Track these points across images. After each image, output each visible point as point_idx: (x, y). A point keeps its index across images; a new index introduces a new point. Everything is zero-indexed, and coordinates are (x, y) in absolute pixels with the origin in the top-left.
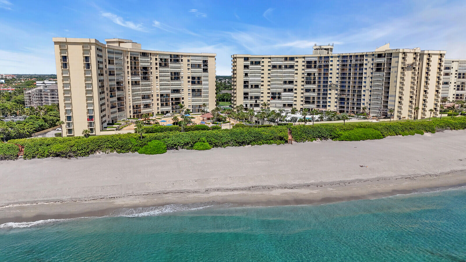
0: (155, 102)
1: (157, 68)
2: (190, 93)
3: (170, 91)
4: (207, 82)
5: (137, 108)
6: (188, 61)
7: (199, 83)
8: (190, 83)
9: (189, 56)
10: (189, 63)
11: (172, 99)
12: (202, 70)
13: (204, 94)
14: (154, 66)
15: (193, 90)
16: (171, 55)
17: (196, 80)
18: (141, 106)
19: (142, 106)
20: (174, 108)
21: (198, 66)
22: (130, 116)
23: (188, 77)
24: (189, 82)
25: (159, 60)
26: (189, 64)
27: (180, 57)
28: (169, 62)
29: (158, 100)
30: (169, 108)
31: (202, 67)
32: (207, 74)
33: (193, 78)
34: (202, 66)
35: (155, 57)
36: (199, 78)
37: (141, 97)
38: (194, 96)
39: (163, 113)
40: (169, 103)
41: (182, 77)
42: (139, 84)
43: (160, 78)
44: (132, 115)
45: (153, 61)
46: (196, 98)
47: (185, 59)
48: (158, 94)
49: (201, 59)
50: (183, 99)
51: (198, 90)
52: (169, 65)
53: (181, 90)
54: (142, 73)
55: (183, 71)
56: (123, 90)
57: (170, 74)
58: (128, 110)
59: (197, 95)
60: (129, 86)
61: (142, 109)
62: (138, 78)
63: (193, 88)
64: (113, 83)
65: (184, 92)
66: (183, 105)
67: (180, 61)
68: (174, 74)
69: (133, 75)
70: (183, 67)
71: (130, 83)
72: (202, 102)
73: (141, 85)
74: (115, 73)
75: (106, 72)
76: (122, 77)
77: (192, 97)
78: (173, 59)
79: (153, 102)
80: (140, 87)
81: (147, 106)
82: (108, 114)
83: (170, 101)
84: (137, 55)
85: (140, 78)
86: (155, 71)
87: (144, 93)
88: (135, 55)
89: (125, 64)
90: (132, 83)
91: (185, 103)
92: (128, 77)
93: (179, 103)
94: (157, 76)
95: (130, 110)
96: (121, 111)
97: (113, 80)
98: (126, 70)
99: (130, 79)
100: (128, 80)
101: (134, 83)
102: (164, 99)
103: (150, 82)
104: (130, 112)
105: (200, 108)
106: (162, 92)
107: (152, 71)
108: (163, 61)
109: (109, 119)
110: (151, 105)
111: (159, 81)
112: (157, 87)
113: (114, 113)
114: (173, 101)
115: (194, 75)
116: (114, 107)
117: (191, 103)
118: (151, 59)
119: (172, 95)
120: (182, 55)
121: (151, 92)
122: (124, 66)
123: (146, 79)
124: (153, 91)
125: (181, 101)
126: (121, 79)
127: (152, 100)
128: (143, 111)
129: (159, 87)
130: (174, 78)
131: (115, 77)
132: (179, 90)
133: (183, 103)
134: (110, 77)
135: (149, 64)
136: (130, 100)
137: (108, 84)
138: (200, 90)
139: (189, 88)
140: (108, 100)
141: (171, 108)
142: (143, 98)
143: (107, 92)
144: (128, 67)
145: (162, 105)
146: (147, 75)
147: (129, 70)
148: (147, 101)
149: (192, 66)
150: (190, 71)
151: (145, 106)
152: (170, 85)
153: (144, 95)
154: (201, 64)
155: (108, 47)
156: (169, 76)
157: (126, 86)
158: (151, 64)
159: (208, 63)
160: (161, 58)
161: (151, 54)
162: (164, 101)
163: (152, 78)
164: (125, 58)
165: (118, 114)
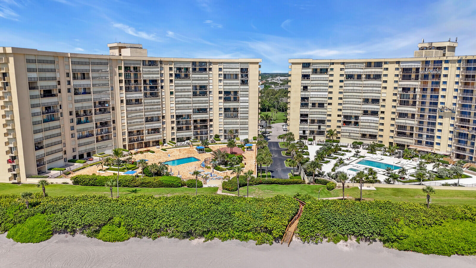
0: (168, 125)
1: (171, 81)
2: (222, 114)
3: (191, 111)
4: (247, 98)
5: (137, 135)
6: (220, 69)
7: (236, 99)
8: (222, 100)
9: (222, 63)
10: (220, 73)
11: (195, 121)
12: (239, 82)
13: (242, 115)
14: (167, 78)
15: (226, 110)
16: (194, 63)
17: (232, 96)
18: (144, 132)
19: (145, 132)
20: (199, 133)
21: (235, 76)
22: (124, 146)
23: (219, 91)
24: (220, 98)
25: (176, 70)
26: (221, 74)
27: (208, 64)
28: (191, 72)
29: (173, 122)
30: (190, 133)
31: (240, 78)
32: (247, 87)
33: (227, 93)
34: (240, 76)
35: (168, 66)
36: (236, 93)
37: (144, 120)
38: (226, 117)
39: (180, 140)
40: (191, 126)
41: (210, 92)
42: (141, 103)
43: (177, 94)
44: (127, 143)
45: (166, 71)
46: (230, 120)
47: (215, 68)
48: (173, 115)
49: (237, 67)
50: (211, 120)
51: (234, 109)
52: (191, 75)
53: (208, 110)
54: (148, 88)
55: (212, 84)
56: (109, 112)
57: (191, 88)
58: (120, 137)
59: (232, 115)
60: (123, 106)
61: (145, 135)
62: (139, 95)
63: (226, 107)
64: (85, 104)
65: (212, 112)
66: (211, 129)
67: (208, 70)
68: (198, 88)
69: (131, 92)
70: (212, 78)
71: (125, 102)
72: (238, 126)
73: (143, 104)
74: (92, 91)
75: (69, 90)
76: (107, 95)
77: (224, 119)
78: (197, 68)
79: (165, 126)
80: (142, 106)
81: (156, 131)
82: (73, 147)
83: (191, 124)
84: (137, 64)
85: (143, 95)
86: (169, 85)
87: (150, 114)
88: (134, 64)
89: (115, 77)
90: (129, 102)
91: (214, 126)
92: (121, 95)
93: (206, 126)
94: (171, 91)
95: (124, 138)
96: (102, 141)
97: (85, 100)
98: (117, 85)
99: (123, 97)
100: (121, 98)
101: (134, 101)
102: (184, 121)
103: (160, 99)
104: (124, 140)
105: (237, 134)
106: (180, 112)
107: (163, 84)
108: (183, 70)
109: (74, 154)
110: (161, 130)
111: (175, 98)
112: (172, 105)
113: (88, 143)
114: (197, 124)
115: (228, 88)
116: (87, 136)
117: (222, 126)
118: (162, 69)
119: (194, 116)
120: (210, 63)
121: (161, 112)
122: (112, 80)
123: (154, 95)
124: (164, 112)
125: (208, 123)
126: (104, 98)
127: (163, 123)
128: (147, 138)
129: (174, 105)
130: (198, 93)
131: (92, 96)
132: (206, 109)
133: (211, 126)
134: (78, 97)
135: (159, 76)
136: (123, 125)
137: (73, 107)
138: (236, 110)
139: (220, 107)
140: (72, 128)
141: (192, 133)
142: (147, 120)
143: (71, 117)
144: (121, 81)
145: (179, 129)
146: (156, 90)
147: (123, 85)
148: (155, 125)
149: (225, 76)
150: (222, 84)
151: (152, 131)
152: (191, 103)
153: (149, 117)
154: (239, 74)
155: (72, 56)
156: (190, 90)
157: (115, 106)
158: (162, 75)
159: (248, 72)
160: (178, 67)
161: (161, 62)
162: (182, 124)
163: (163, 94)
164: (115, 69)
165: (96, 145)
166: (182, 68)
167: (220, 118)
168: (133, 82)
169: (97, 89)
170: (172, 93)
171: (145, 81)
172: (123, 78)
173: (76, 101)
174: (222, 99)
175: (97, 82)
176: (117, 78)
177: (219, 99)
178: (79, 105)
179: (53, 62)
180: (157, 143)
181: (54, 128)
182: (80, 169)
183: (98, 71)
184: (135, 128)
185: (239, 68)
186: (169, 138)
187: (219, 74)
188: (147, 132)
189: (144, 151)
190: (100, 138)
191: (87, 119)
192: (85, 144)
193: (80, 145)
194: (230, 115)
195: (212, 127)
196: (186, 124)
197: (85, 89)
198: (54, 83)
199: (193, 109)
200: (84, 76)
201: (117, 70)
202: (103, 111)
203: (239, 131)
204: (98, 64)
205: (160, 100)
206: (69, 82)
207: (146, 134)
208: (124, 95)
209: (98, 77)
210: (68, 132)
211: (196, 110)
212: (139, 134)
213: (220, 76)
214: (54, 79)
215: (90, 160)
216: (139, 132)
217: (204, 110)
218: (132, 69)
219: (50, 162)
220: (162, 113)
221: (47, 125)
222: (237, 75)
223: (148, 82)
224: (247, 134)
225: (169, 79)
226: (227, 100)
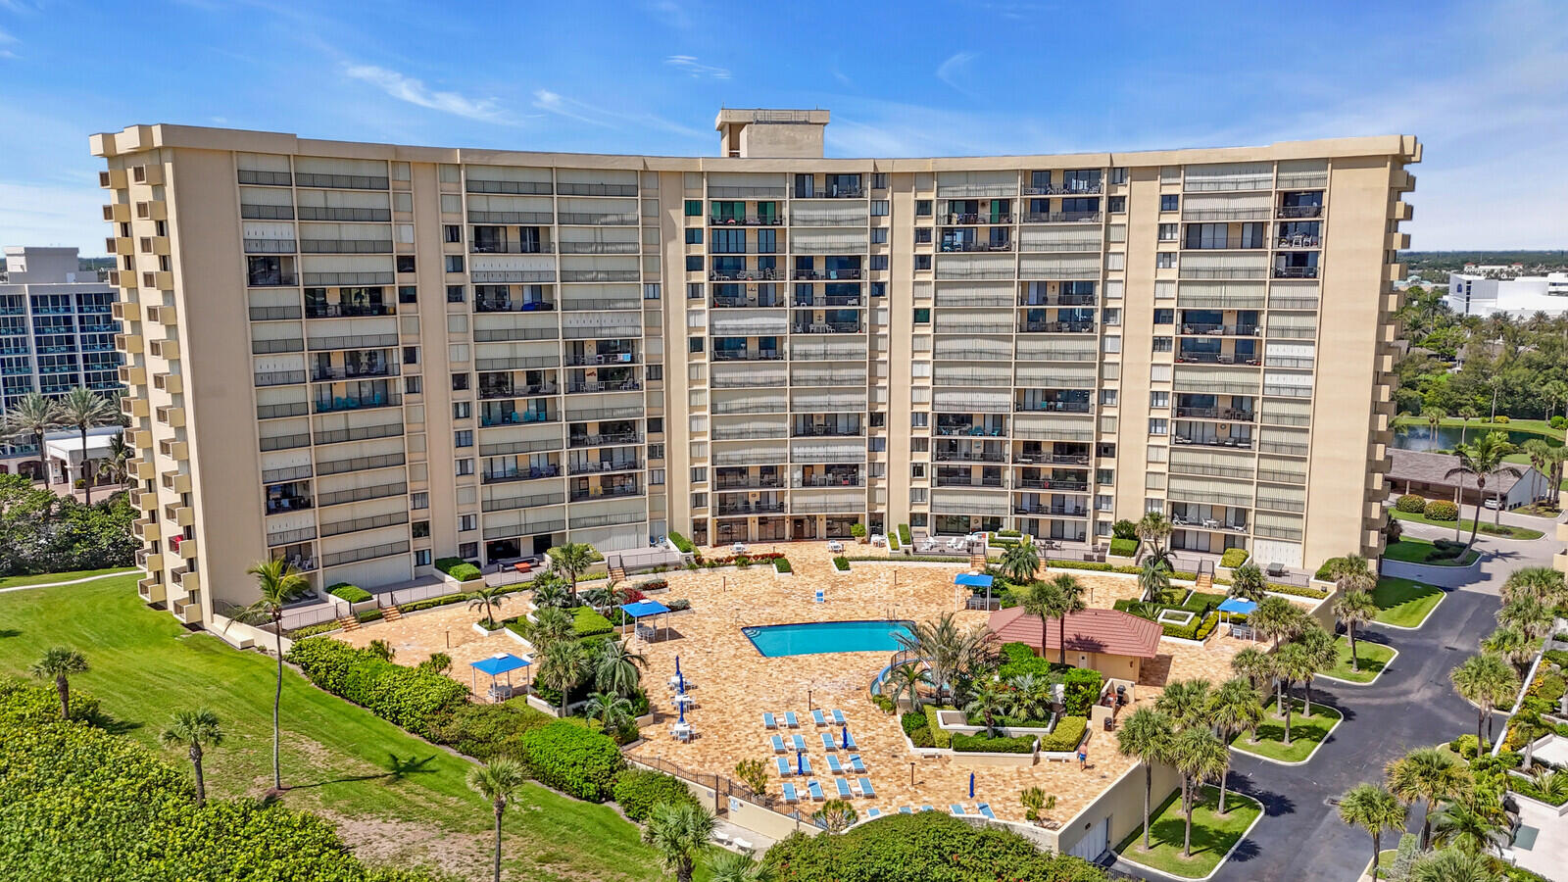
0: (899, 457)
1: (922, 262)
2: (1163, 422)
3: (1009, 398)
4: (1309, 352)
5: (762, 485)
6: (1169, 202)
7: (1247, 354)
8: (1168, 357)
9: (1177, 170)
10: (1167, 219)
11: (1032, 448)
12: (1265, 262)
13: (1269, 436)
14: (902, 249)
15: (1187, 404)
16: (1040, 178)
17: (1228, 339)
18: (787, 476)
19: (792, 475)
20: (1046, 502)
21: (1248, 234)
22: (699, 527)
23: (1157, 312)
24: (1159, 343)
25: (944, 210)
26: (1173, 226)
27: (1104, 181)
28: (1017, 223)
29: (919, 444)
30: (1000, 501)
31: (1270, 247)
32: (1313, 292)
33: (1196, 319)
34: (1272, 232)
35: (911, 197)
36: (1249, 319)
37: (787, 426)
38: (1186, 438)
39: (951, 525)
40: (1006, 468)
41: (1108, 314)
42: (780, 356)
43: (942, 319)
44: (708, 515)
45: (902, 219)
46: (1207, 459)
47: (1143, 198)
48: (925, 415)
49: (1262, 187)
50: (1106, 450)
51: (1237, 401)
52: (1015, 236)
53: (1093, 399)
54: (820, 292)
55: (1121, 276)
56: (636, 386)
57: (1013, 292)
58: (682, 489)
59: (1223, 434)
60: (698, 365)
61: (789, 489)
62: (777, 321)
63: (1186, 391)
64: (527, 350)
65: (1114, 412)
66: (1104, 491)
67: (1103, 206)
68: (1053, 294)
69: (745, 306)
70: (1122, 248)
71: (707, 346)
72: (1251, 490)
73: (788, 361)
74: (558, 297)
75: (455, 294)
76: (629, 318)
77: (1171, 450)
78: (1057, 198)
79: (882, 457)
80: (783, 367)
81: (845, 474)
82: (466, 510)
83: (1006, 458)
84: (770, 190)
85: (786, 321)
86: (911, 280)
87: (819, 403)
88: (754, 191)
89: (670, 246)
90: (727, 348)
91: (1123, 479)
92: (692, 318)
93: (1082, 476)
94: (919, 305)
95: (697, 491)
96: (602, 497)
97: (524, 335)
98: (677, 280)
99: (702, 329)
100: (690, 329)
101: (753, 347)
102: (976, 442)
103: (862, 339)
104: (698, 500)
105: (1238, 532)
106: (955, 401)
107: (884, 276)
108: (984, 213)
109: (468, 538)
110: (863, 474)
111: (936, 338)
112: (918, 370)
113: (534, 503)
114: (1038, 460)
115: (1202, 297)
116: (534, 474)
117: (1163, 482)
118: (880, 208)
119: (1021, 424)
120: (1118, 172)
121: (865, 398)
122: (654, 257)
123: (844, 323)
124: (882, 396)
125: (1092, 462)
126: (615, 326)
127: (876, 445)
128: (798, 501)
129: (928, 370)
130: (1052, 318)
131: (558, 319)
132: (1084, 396)
133: (1105, 476)
134: (492, 321)
135: (866, 238)
136: (696, 439)
137: (469, 358)
138: (1246, 406)
139: (1156, 388)
140: (463, 440)
141: (1007, 501)
142: (808, 427)
143: (461, 396)
144: (693, 264)
145: (946, 476)
146: (855, 301)
147: (702, 277)
148: (842, 450)
149: (1193, 236)
150: (1172, 274)
151: (830, 475)
152: (1008, 365)
153: (819, 416)
154: (1268, 223)
155: (468, 160)
156: (1004, 305)
157: (664, 363)
158: (878, 236)
159: (1325, 212)
160: (961, 195)
161: (879, 179)
162: (968, 456)
163: (883, 318)
164: (671, 212)
165: (568, 510)
166: (983, 204)
167: (1153, 441)
168: (752, 266)
169: (577, 291)
170: (921, 316)
171: (804, 264)
172: (702, 250)
173: (479, 337)
174: (1170, 350)
175: (575, 263)
176: (677, 251)
177: (1154, 349)
178: (498, 351)
179: (381, 184)
180: (842, 527)
181: (385, 433)
182: (439, 604)
183: (588, 219)
184: (753, 456)
185: (1269, 194)
186: (898, 513)
187: (1162, 227)
188: (798, 475)
189: (756, 557)
190: (595, 481)
191: (542, 405)
192: (517, 505)
193: (491, 507)
194: (1209, 432)
195: (1109, 482)
196: (984, 457)
197: (537, 290)
198: (385, 264)
199: (1018, 391)
200: (533, 240)
201: (678, 216)
202: (612, 379)
203: (1251, 517)
204: (591, 191)
205: (866, 346)
206: (457, 265)
207: (795, 485)
208: (704, 321)
209: (591, 244)
210: (442, 455)
211: (1039, 398)
212: (769, 484)
213: (1168, 236)
214: (384, 247)
215: (518, 569)
216: (770, 474)
217: (1073, 400)
218: (752, 213)
219: (340, 560)
220: (873, 401)
221: (358, 419)
222: (1259, 228)
223: (819, 267)
224: (1292, 536)
225: (912, 253)
226: (1192, 353)
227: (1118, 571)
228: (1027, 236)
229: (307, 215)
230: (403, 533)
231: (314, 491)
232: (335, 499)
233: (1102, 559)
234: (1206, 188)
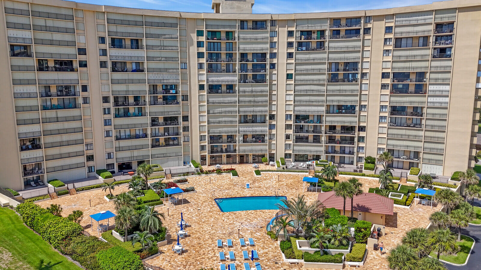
0: (280, 132)
1: (290, 55)
2: (385, 117)
3: (324, 109)
4: (447, 88)
5: (228, 142)
6: (389, 29)
7: (420, 90)
8: (387, 92)
9: (392, 16)
10: (388, 36)
11: (332, 128)
12: (429, 52)
13: (429, 123)
14: (282, 50)
15: (395, 110)
16: (336, 21)
17: (412, 84)
18: (237, 139)
19: (239, 138)
20: (338, 149)
21: (421, 40)
22: (203, 158)
23: (383, 74)
24: (384, 86)
25: (299, 34)
26: (390, 39)
27: (362, 21)
28: (327, 39)
29: (288, 127)
30: (320, 149)
31: (431, 46)
32: (450, 63)
33: (399, 76)
34: (432, 40)
35: (286, 30)
36: (421, 75)
37: (237, 119)
38: (394, 124)
39: (300, 158)
40: (322, 136)
41: (363, 75)
42: (234, 92)
43: (298, 77)
44: (206, 153)
45: (282, 38)
46: (403, 132)
47: (378, 28)
48: (291, 115)
49: (428, 21)
50: (362, 129)
51: (415, 108)
52: (326, 44)
53: (357, 109)
54: (250, 67)
55: (369, 60)
56: (178, 103)
57: (326, 67)
58: (196, 143)
59: (409, 122)
60: (202, 95)
61: (238, 144)
62: (233, 78)
63: (395, 105)
64: (133, 87)
65: (366, 114)
66: (361, 145)
67: (362, 32)
68: (341, 67)
69: (221, 72)
70: (369, 49)
71: (206, 88)
72: (421, 144)
73: (237, 94)
74: (145, 67)
75: (103, 64)
76: (174, 76)
77: (388, 128)
78: (343, 29)
79: (274, 132)
80: (235, 96)
81: (259, 138)
82: (109, 150)
83: (322, 132)
84: (230, 26)
85: (236, 78)
86: (286, 62)
87: (249, 111)
88: (224, 26)
89: (191, 48)
90: (214, 89)
91: (368, 140)
92: (200, 77)
93: (352, 139)
94: (289, 72)
95: (202, 144)
96: (164, 146)
97: (132, 81)
98: (194, 61)
99: (203, 81)
100: (199, 81)
101: (224, 88)
102: (311, 126)
103: (266, 86)
104: (203, 148)
105: (415, 161)
106: (302, 110)
107: (275, 61)
108: (314, 36)
109: (110, 161)
110: (267, 138)
111: (295, 85)
112: (288, 98)
113: (136, 148)
114: (335, 133)
115: (401, 67)
116: (137, 137)
117: (385, 141)
118: (274, 34)
119: (328, 119)
120: (368, 18)
121: (267, 108)
122: (184, 52)
123: (259, 79)
124: (274, 108)
125: (356, 133)
126: (169, 79)
127: (272, 127)
128: (241, 148)
129: (292, 98)
130: (341, 77)
131: (145, 76)
132: (353, 108)
133: (361, 139)
134: (118, 76)
135: (268, 46)
136: (202, 124)
137: (108, 90)
138: (419, 111)
139: (382, 104)
140: (107, 123)
141: (323, 149)
142: (245, 120)
143: (106, 105)
144: (200, 55)
145: (299, 139)
146: (264, 71)
147: (203, 61)
148: (258, 129)
149: (398, 43)
150: (390, 58)
151: (254, 139)
152: (323, 95)
153: (250, 116)
154: (430, 36)
155: (108, 10)
156: (322, 72)
157: (189, 94)
158: (273, 45)
159: (455, 31)
160: (305, 29)
161: (273, 22)
162: (307, 131)
163: (274, 77)
164: (191, 34)
165: (151, 151)
166: (314, 33)
167: (381, 125)
168: (223, 57)
169: (153, 65)
170: (289, 76)
171: (243, 56)
172: (203, 50)
173: (113, 82)
174: (388, 89)
175: (152, 54)
176: (194, 50)
177: (382, 89)
178: (121, 88)
179: (71, 18)
180: (258, 159)
181: (74, 119)
182: (94, 188)
183: (158, 36)
184: (224, 131)
185: (431, 24)
186: (280, 153)
187: (386, 40)
188: (241, 138)
189: (224, 170)
190: (162, 140)
191: (140, 110)
192: (129, 149)
193: (119, 149)
194: (403, 121)
195: (363, 141)
196: (313, 132)
197: (138, 64)
198: (72, 51)
199: (327, 105)
200: (136, 44)
201: (194, 36)
202: (169, 100)
203: (421, 155)
204: (158, 25)
205: (268, 88)
206: (104, 52)
207: (240, 142)
208: (204, 78)
209: (159, 46)
210: (99, 129)
211: (335, 108)
212: (230, 142)
213: (388, 43)
214: (72, 44)
215: (129, 174)
216: (231, 138)
217: (350, 110)
218: (223, 35)
220: (270, 110)
221: (62, 113)
222: (426, 38)
223: (250, 57)
224: (439, 163)
225: (286, 52)
226: (398, 90)
227: (368, 176)
228: (331, 44)
229: (36, 28)
230: (82, 159)
231: (42, 142)
232: (53, 145)
233: (361, 171)
234: (404, 23)
